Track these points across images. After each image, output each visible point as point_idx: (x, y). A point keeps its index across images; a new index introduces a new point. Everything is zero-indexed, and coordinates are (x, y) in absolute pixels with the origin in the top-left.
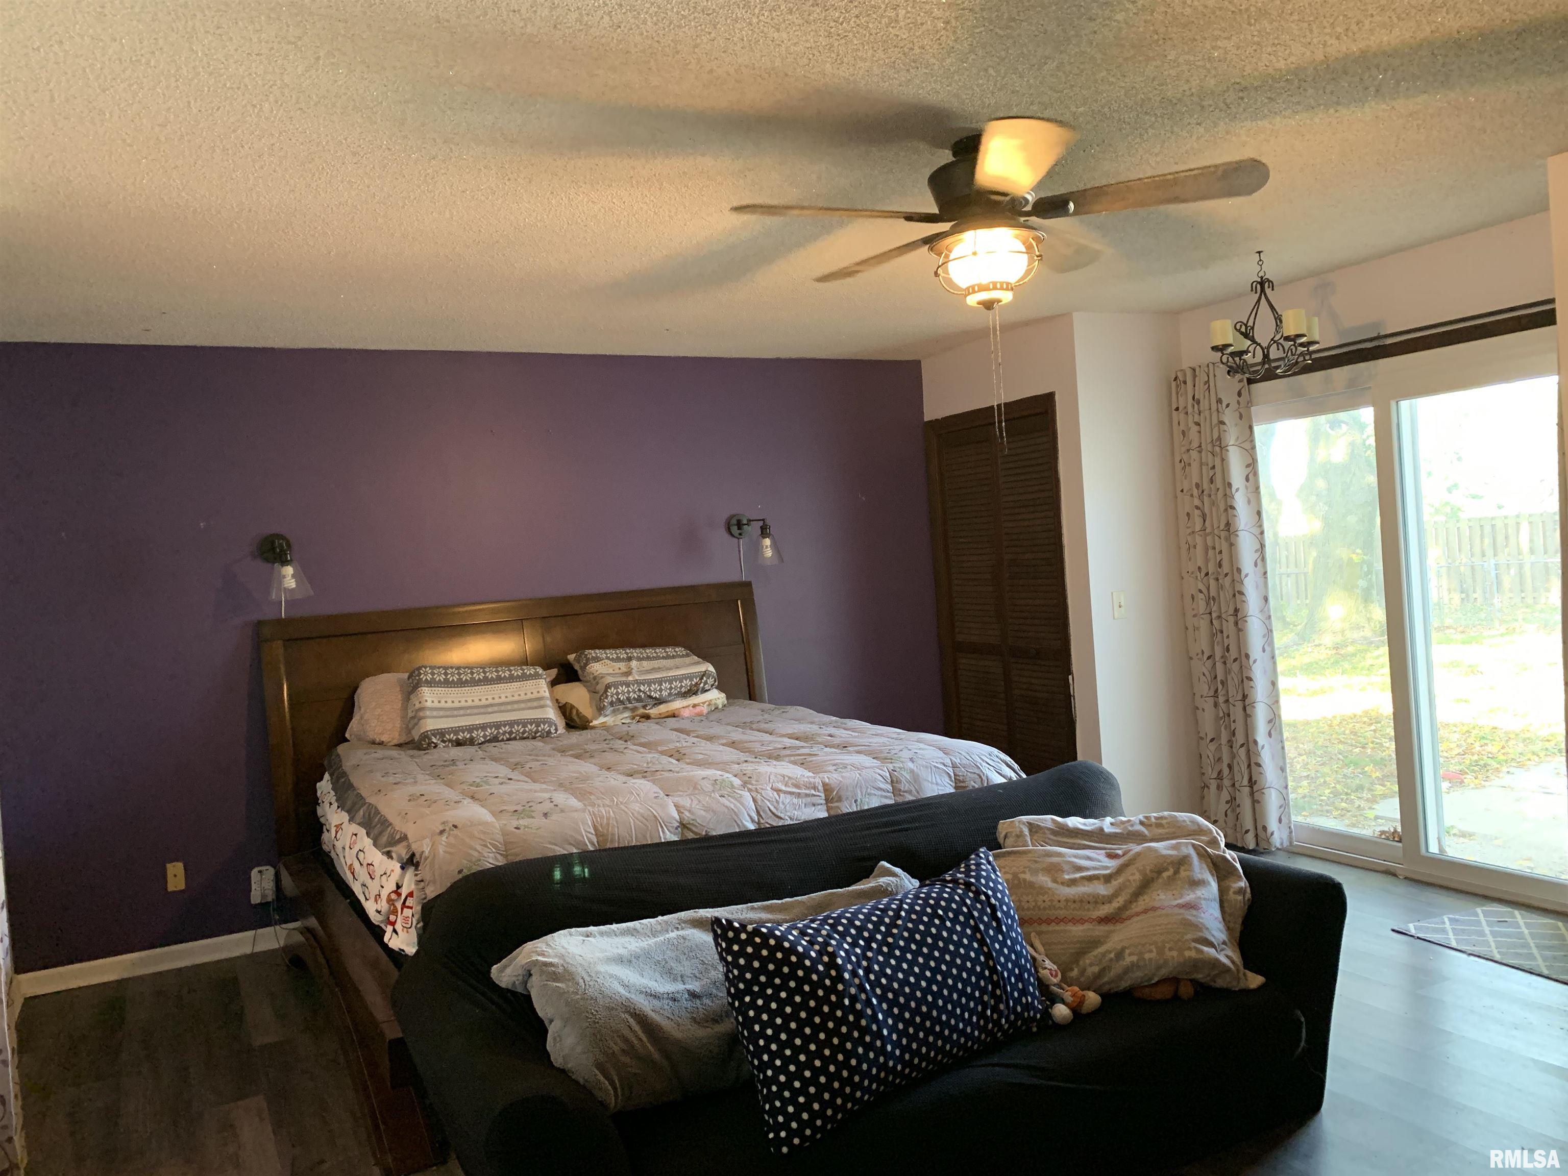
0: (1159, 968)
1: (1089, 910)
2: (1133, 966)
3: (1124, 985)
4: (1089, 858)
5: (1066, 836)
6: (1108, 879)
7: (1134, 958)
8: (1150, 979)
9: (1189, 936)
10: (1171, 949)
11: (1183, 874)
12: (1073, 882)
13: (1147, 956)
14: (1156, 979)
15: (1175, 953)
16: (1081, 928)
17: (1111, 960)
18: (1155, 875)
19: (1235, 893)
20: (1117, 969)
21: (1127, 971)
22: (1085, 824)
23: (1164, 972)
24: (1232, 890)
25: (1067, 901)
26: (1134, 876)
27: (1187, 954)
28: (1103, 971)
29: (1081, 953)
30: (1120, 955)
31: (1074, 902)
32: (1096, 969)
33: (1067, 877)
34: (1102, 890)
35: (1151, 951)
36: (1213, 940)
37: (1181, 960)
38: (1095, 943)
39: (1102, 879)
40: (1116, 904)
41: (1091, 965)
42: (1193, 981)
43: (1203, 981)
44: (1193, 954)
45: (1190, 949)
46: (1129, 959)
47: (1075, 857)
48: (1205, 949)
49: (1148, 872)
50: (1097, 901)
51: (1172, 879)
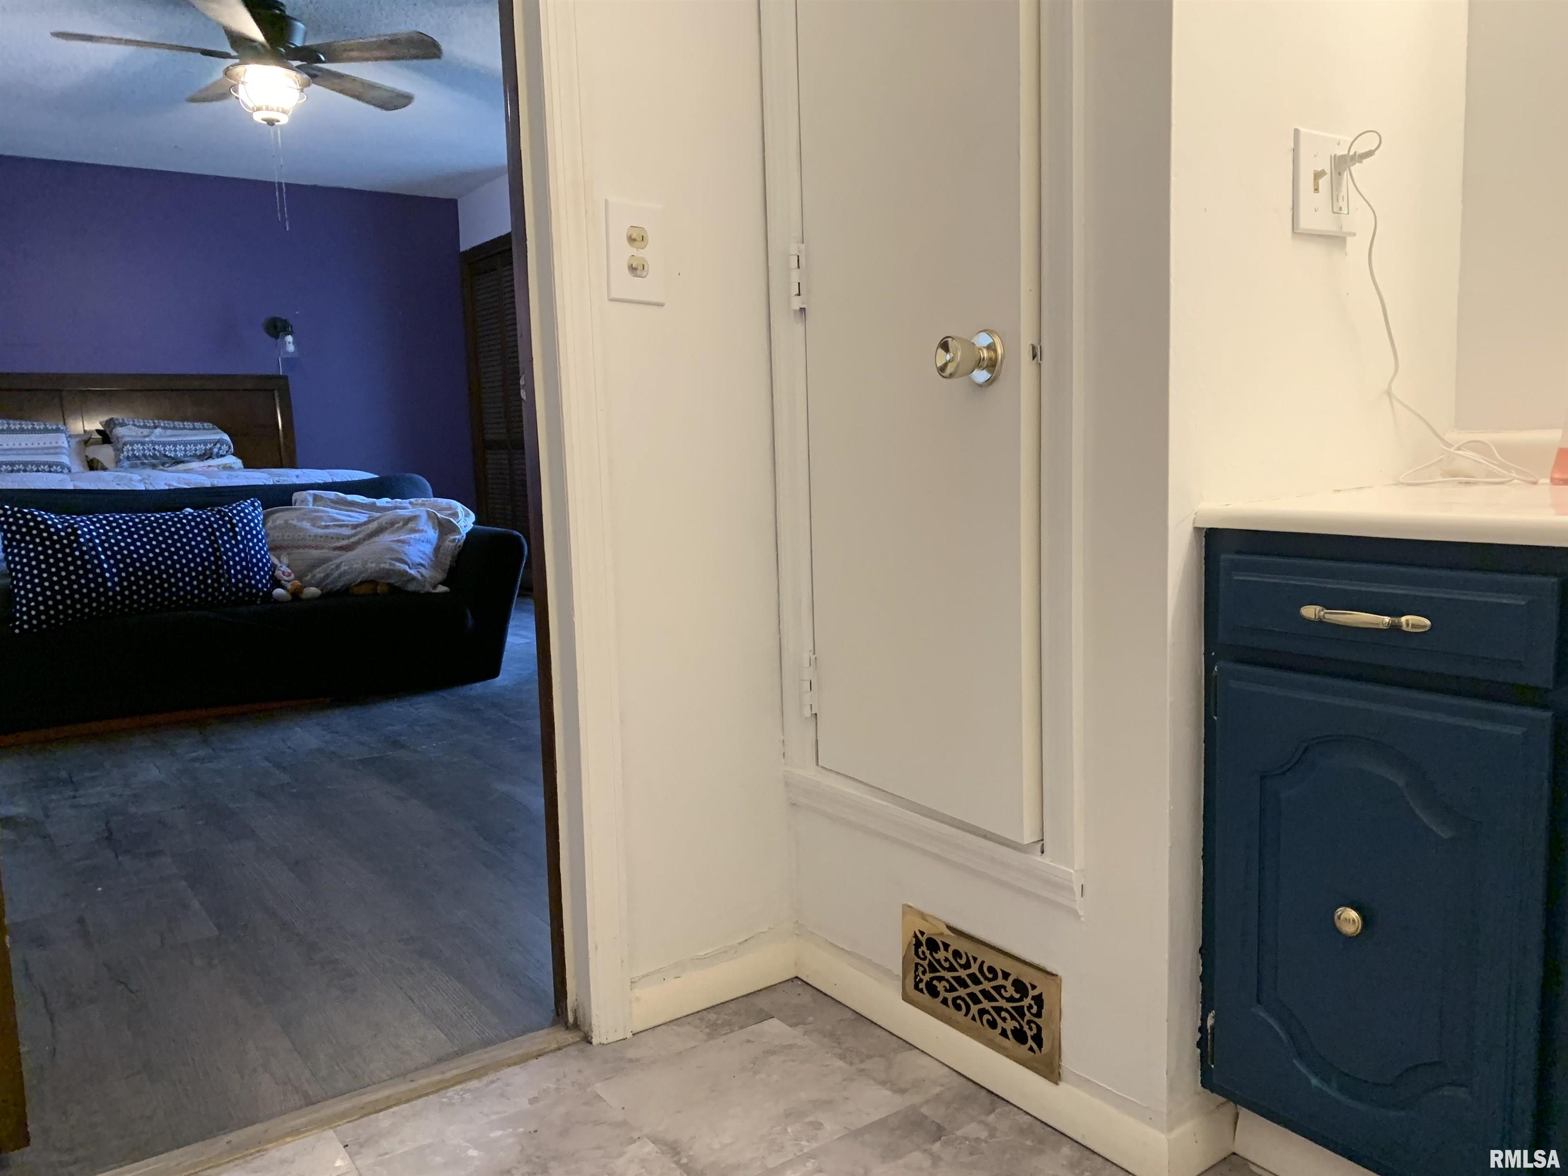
0: (361, 573)
1: (330, 542)
2: (345, 573)
3: (340, 585)
4: (350, 516)
5: (344, 505)
6: (355, 527)
7: (346, 568)
8: (354, 581)
9: (388, 556)
10: (372, 563)
12: (327, 527)
13: (355, 566)
14: (359, 581)
15: (373, 565)
16: (319, 551)
17: (332, 569)
19: (449, 541)
20: (336, 574)
21: (340, 576)
22: (364, 500)
23: (364, 576)
24: (449, 539)
25: (316, 536)
26: (374, 526)
27: (382, 565)
28: (327, 576)
29: (314, 566)
30: (338, 566)
31: (321, 537)
32: (322, 575)
33: (323, 523)
34: (347, 532)
35: (358, 563)
36: (408, 560)
37: (377, 569)
38: (324, 561)
39: (350, 527)
40: (352, 540)
41: (319, 572)
42: (389, 585)
43: (396, 585)
44: (387, 566)
45: (385, 563)
46: (343, 568)
47: (338, 514)
48: (398, 564)
50: (339, 537)
51: (399, 529)
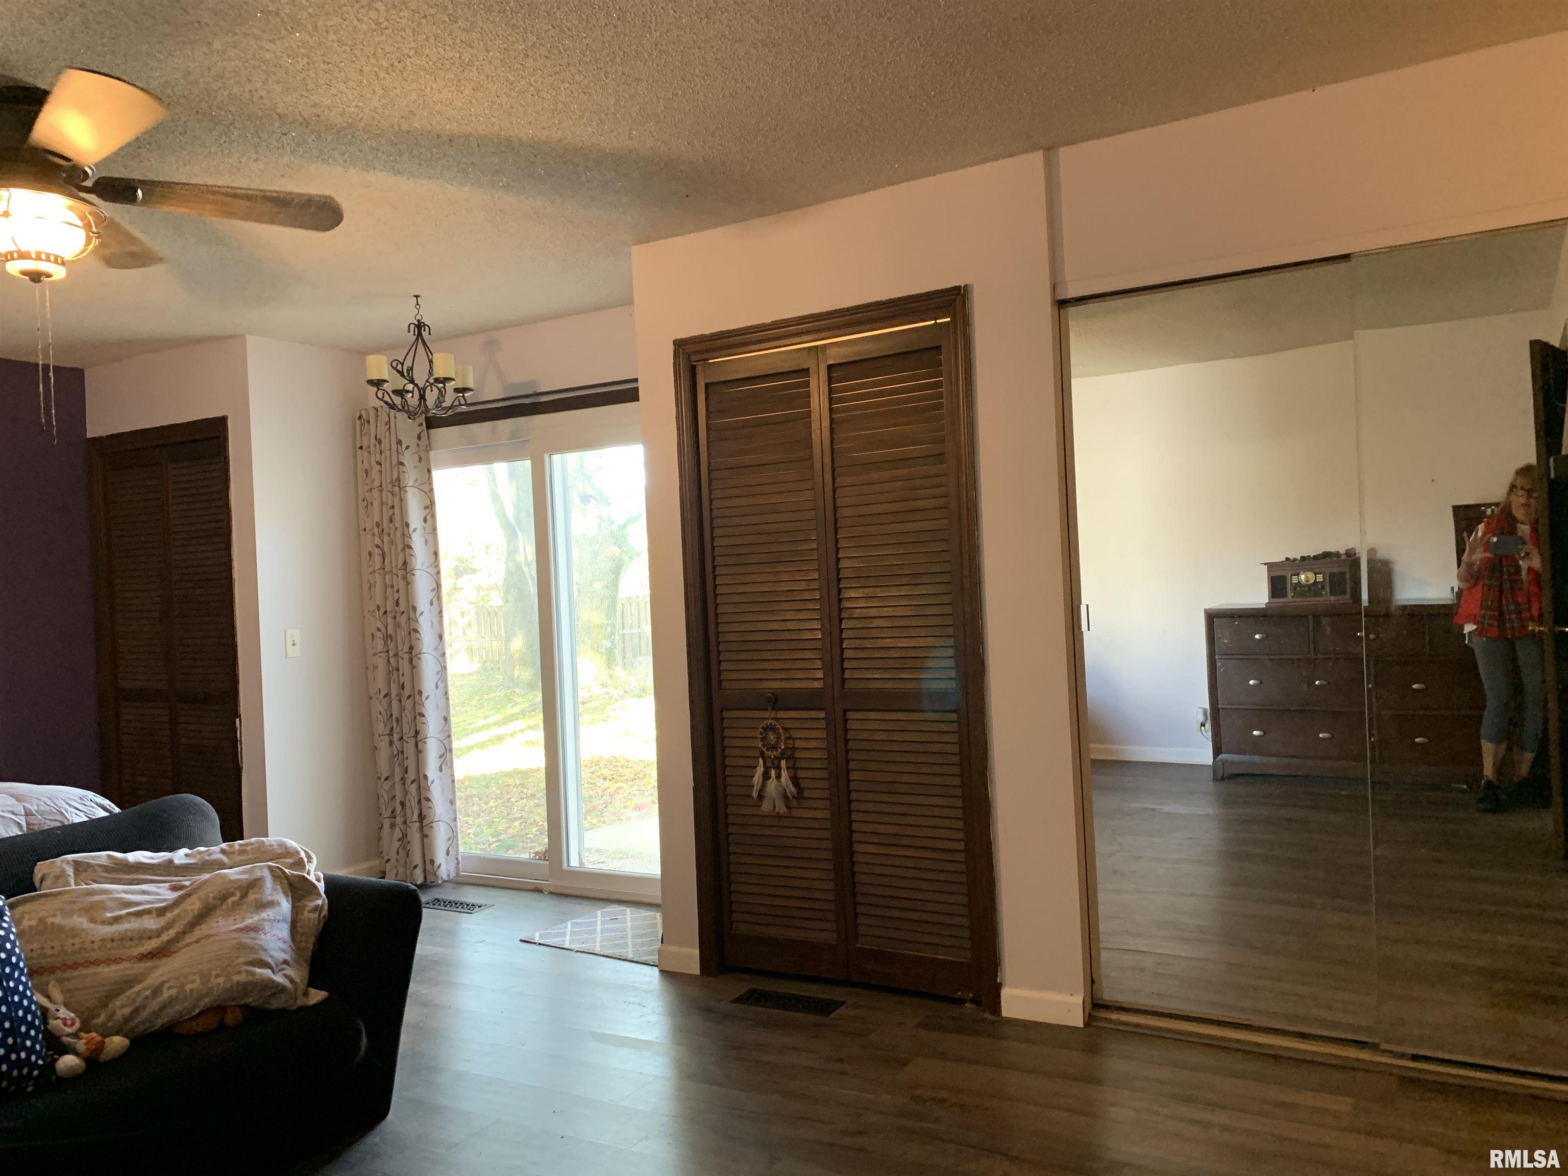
0: (202, 997)
1: (130, 947)
3: (159, 1022)
4: (144, 892)
5: (125, 872)
6: (162, 912)
8: (193, 1009)
10: (217, 976)
11: (251, 897)
12: (117, 920)
13: (188, 987)
14: (197, 1011)
15: (221, 980)
16: (114, 967)
17: (147, 998)
18: (218, 902)
19: (310, 911)
20: (154, 1005)
21: (163, 1007)
22: (152, 858)
23: (206, 1001)
24: (307, 909)
25: (103, 940)
26: (194, 905)
27: (236, 978)
28: (136, 1011)
29: (112, 995)
30: (157, 991)
31: (113, 940)
32: (127, 1011)
33: (109, 915)
34: (150, 923)
36: (270, 960)
37: (228, 985)
38: (128, 983)
40: (165, 937)
42: (245, 1007)
45: (239, 973)
47: (126, 892)
48: (258, 970)
49: (211, 900)
50: (143, 936)
51: (237, 904)
